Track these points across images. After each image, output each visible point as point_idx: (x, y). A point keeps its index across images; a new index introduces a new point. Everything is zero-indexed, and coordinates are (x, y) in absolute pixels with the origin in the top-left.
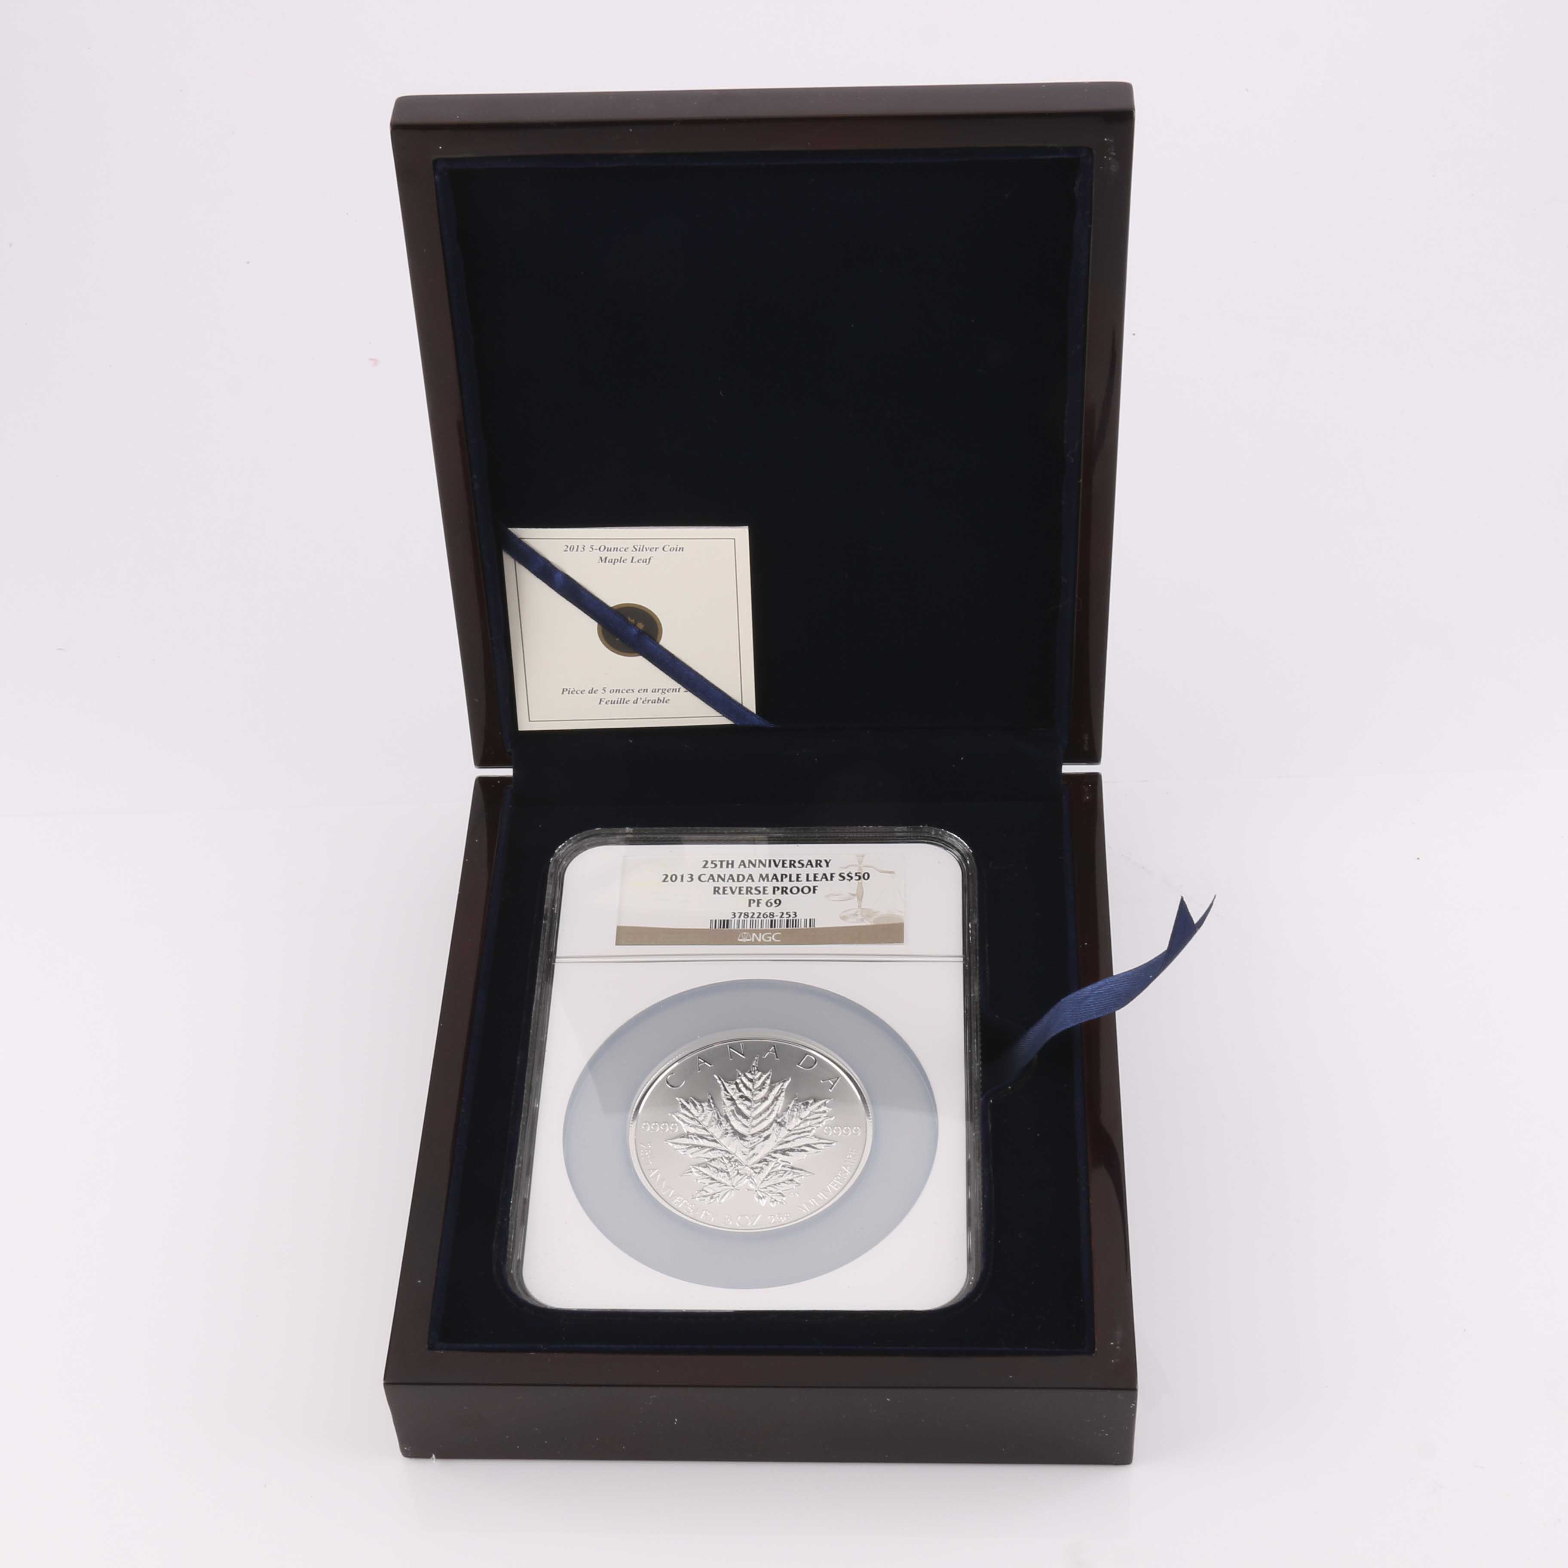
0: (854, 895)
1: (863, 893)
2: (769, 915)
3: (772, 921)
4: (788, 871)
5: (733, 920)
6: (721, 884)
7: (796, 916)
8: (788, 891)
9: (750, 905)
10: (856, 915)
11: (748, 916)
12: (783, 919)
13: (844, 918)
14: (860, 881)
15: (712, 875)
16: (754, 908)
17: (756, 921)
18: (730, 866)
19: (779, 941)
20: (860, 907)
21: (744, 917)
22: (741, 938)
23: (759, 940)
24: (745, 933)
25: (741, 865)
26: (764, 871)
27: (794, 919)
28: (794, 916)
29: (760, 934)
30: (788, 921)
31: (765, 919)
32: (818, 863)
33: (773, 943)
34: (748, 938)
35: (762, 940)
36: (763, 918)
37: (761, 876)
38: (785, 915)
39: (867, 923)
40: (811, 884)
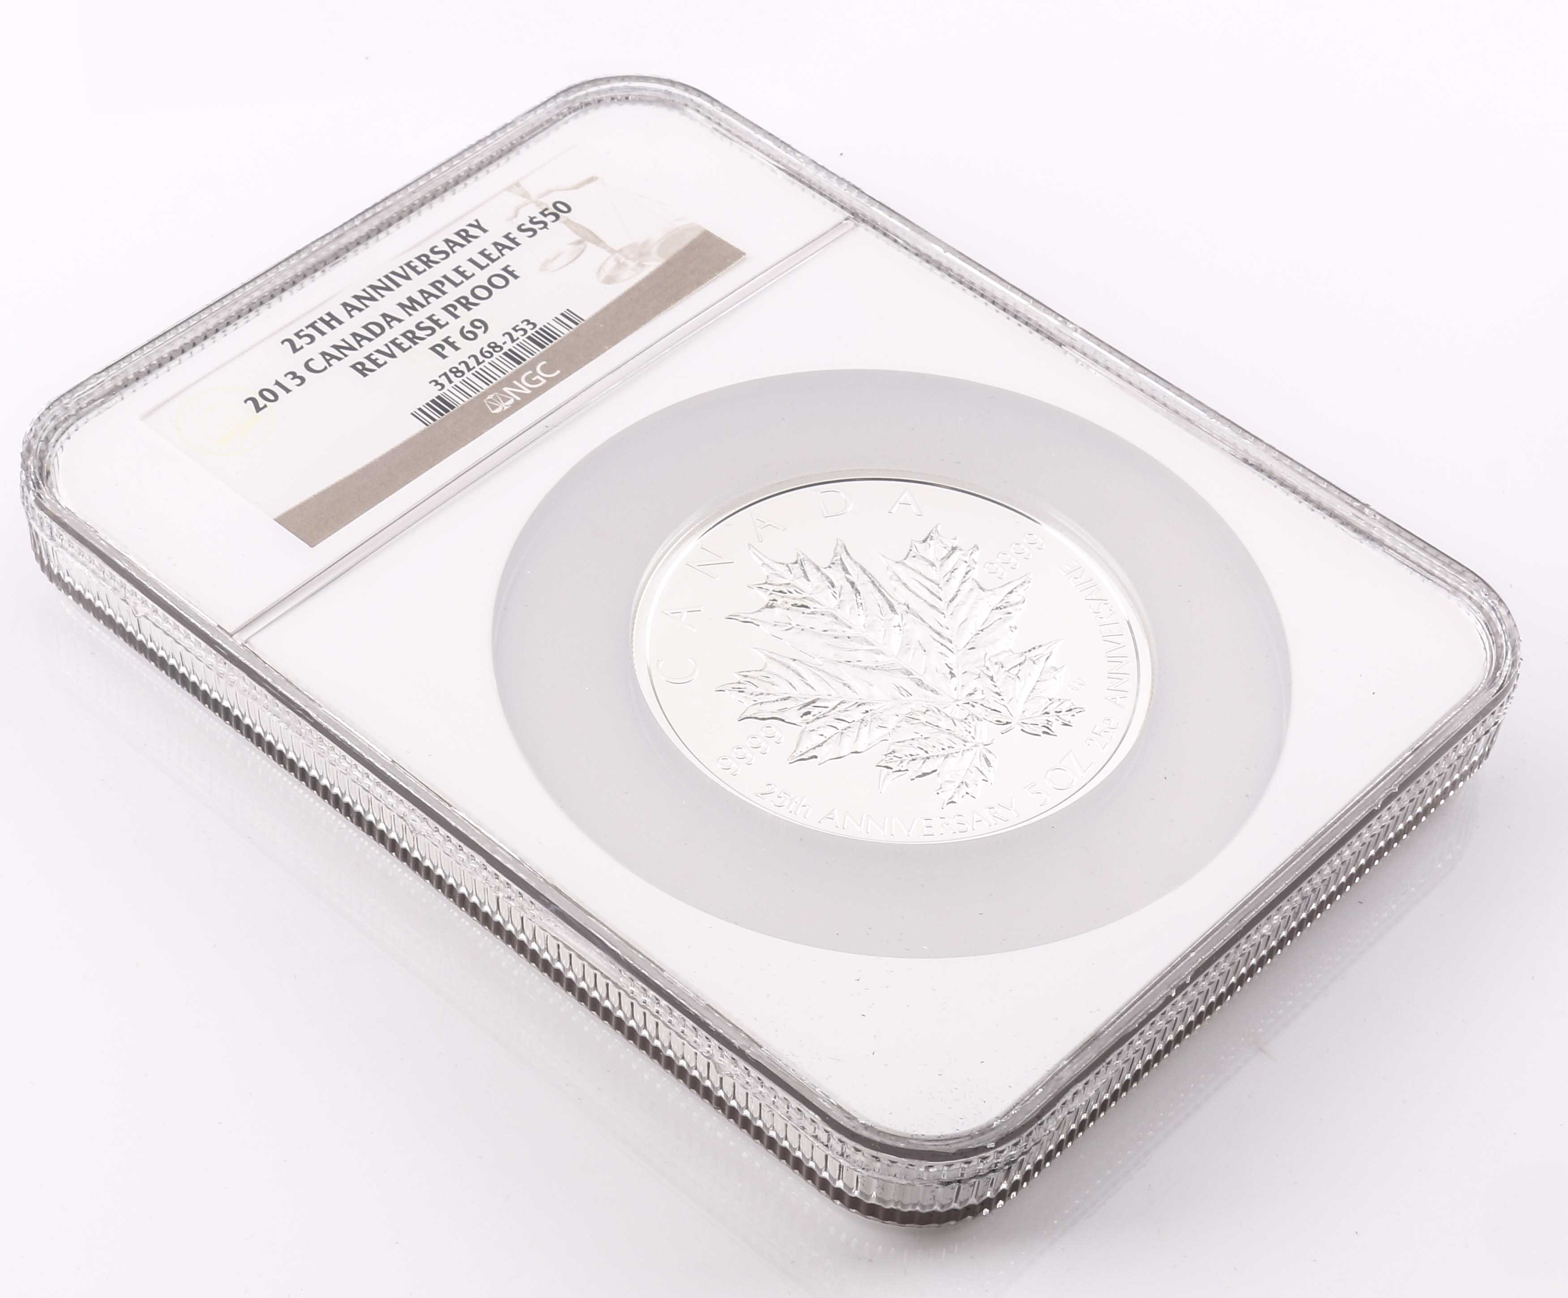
0: (579, 242)
1: (591, 233)
2: (491, 350)
3: (506, 354)
4: (435, 273)
5: (445, 390)
6: (357, 356)
7: (535, 325)
8: (472, 300)
9: (444, 357)
10: (620, 265)
11: (463, 373)
12: (520, 340)
13: (610, 280)
14: (561, 219)
15: (324, 354)
16: (454, 358)
17: (481, 369)
18: (333, 323)
19: (558, 372)
20: (612, 251)
21: (457, 376)
22: (494, 408)
23: (528, 392)
24: (490, 397)
25: (349, 312)
26: (401, 294)
27: (537, 329)
28: (531, 326)
29: (515, 382)
30: (529, 338)
31: (493, 359)
32: (467, 237)
33: (551, 383)
34: (505, 400)
35: (529, 388)
36: (487, 360)
37: (402, 305)
38: (515, 335)
39: (653, 264)
40: (496, 268)
